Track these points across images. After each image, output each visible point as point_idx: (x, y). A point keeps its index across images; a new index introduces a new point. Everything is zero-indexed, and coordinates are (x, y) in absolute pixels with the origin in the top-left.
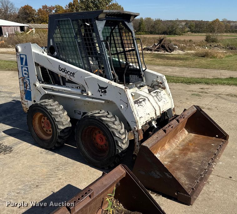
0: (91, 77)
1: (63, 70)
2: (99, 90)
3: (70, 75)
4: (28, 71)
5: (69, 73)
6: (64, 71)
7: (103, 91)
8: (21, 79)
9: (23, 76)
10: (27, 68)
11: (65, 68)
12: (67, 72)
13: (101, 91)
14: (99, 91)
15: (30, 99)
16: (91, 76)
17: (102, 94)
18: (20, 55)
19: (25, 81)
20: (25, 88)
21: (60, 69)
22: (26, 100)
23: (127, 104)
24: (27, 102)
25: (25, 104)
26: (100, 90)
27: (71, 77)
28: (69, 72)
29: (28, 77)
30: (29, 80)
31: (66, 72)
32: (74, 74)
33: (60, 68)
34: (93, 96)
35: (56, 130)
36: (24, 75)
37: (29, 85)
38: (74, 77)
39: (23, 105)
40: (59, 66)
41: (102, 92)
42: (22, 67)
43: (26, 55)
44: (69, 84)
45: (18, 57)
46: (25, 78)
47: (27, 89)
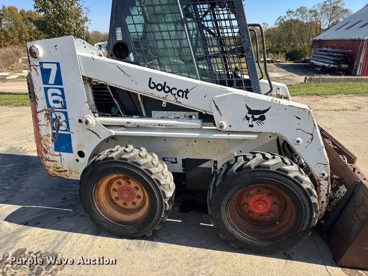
0: (230, 94)
1: (160, 87)
2: (246, 117)
3: (176, 96)
4: (63, 96)
5: (174, 92)
6: (163, 88)
7: (256, 117)
8: (44, 112)
9: (49, 106)
10: (62, 90)
11: (165, 83)
12: (170, 91)
13: (253, 117)
14: (248, 119)
15: (69, 150)
16: (231, 92)
17: (254, 123)
18: (41, 63)
19: (54, 117)
20: (53, 129)
21: (152, 85)
22: (57, 153)
23: (312, 135)
24: (60, 155)
25: (53, 161)
26: (250, 116)
27: (180, 99)
28: (176, 89)
29: (64, 107)
30: (66, 114)
31: (167, 89)
32: (187, 91)
33: (153, 83)
34: (231, 129)
35: (161, 200)
36: (52, 104)
37: (64, 124)
38: (187, 98)
39: (48, 163)
40: (150, 79)
41: (255, 120)
42: (46, 90)
43: (58, 64)
44: (159, 112)
45: (35, 69)
46: (55, 110)
47: (59, 132)
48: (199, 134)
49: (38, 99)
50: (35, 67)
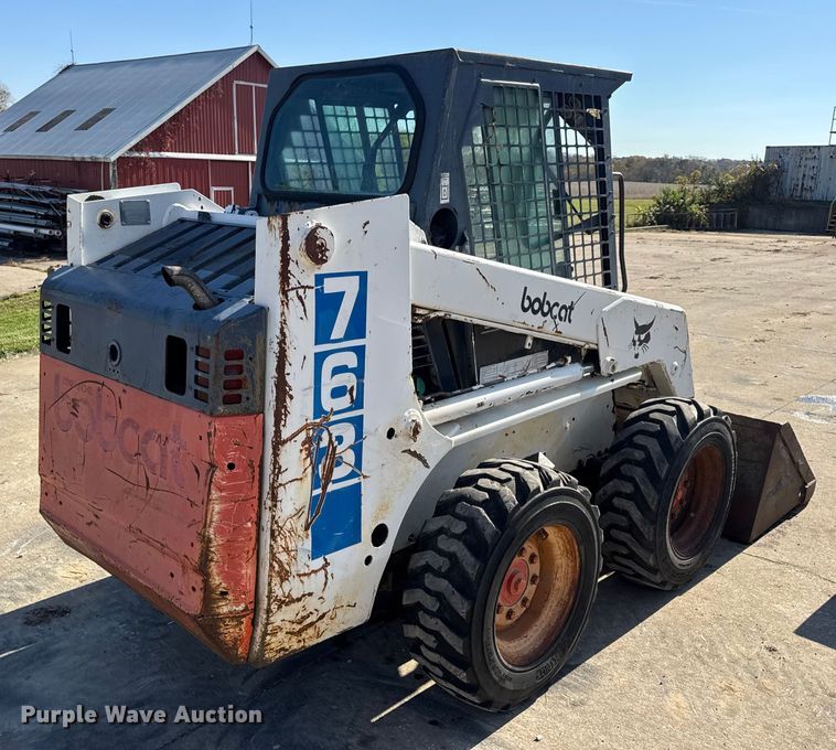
0: (620, 300)
1: (536, 306)
2: (633, 340)
3: (557, 320)
5: (556, 311)
6: (541, 307)
7: (643, 337)
9: (318, 411)
10: (360, 352)
11: (544, 296)
12: (551, 310)
13: (639, 339)
14: (634, 343)
15: (351, 537)
17: (640, 350)
18: (319, 279)
19: (324, 442)
21: (527, 303)
23: (685, 352)
26: (637, 338)
28: (558, 306)
29: (358, 403)
30: (358, 423)
31: (546, 309)
32: (571, 308)
33: (529, 298)
36: (328, 403)
37: (350, 457)
38: (570, 321)
40: (526, 288)
41: (641, 343)
42: (320, 357)
43: (363, 276)
44: (493, 367)
45: (300, 298)
46: (333, 418)
47: (331, 487)
48: (578, 395)
49: (291, 397)
50: (301, 292)
